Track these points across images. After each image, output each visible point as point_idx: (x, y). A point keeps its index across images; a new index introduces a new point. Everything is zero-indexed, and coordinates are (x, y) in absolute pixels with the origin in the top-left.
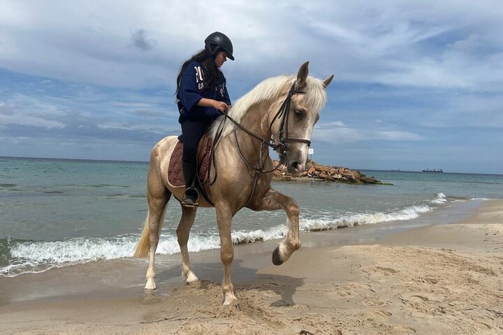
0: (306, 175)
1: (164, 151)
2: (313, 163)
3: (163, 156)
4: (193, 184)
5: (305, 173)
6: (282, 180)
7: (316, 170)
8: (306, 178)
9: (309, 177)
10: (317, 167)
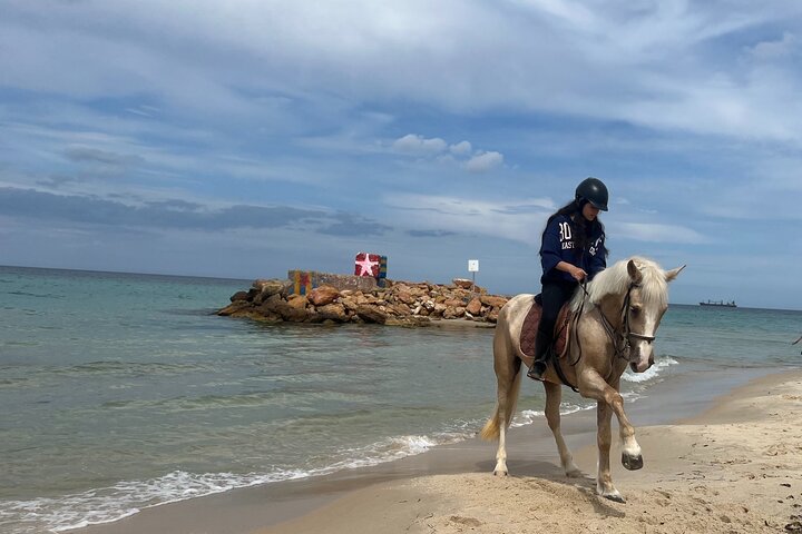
0: (462, 315)
1: (516, 312)
2: (478, 290)
3: (513, 319)
4: (543, 358)
5: (459, 310)
6: (409, 326)
7: (483, 304)
8: (462, 320)
9: (469, 319)
10: (485, 298)
